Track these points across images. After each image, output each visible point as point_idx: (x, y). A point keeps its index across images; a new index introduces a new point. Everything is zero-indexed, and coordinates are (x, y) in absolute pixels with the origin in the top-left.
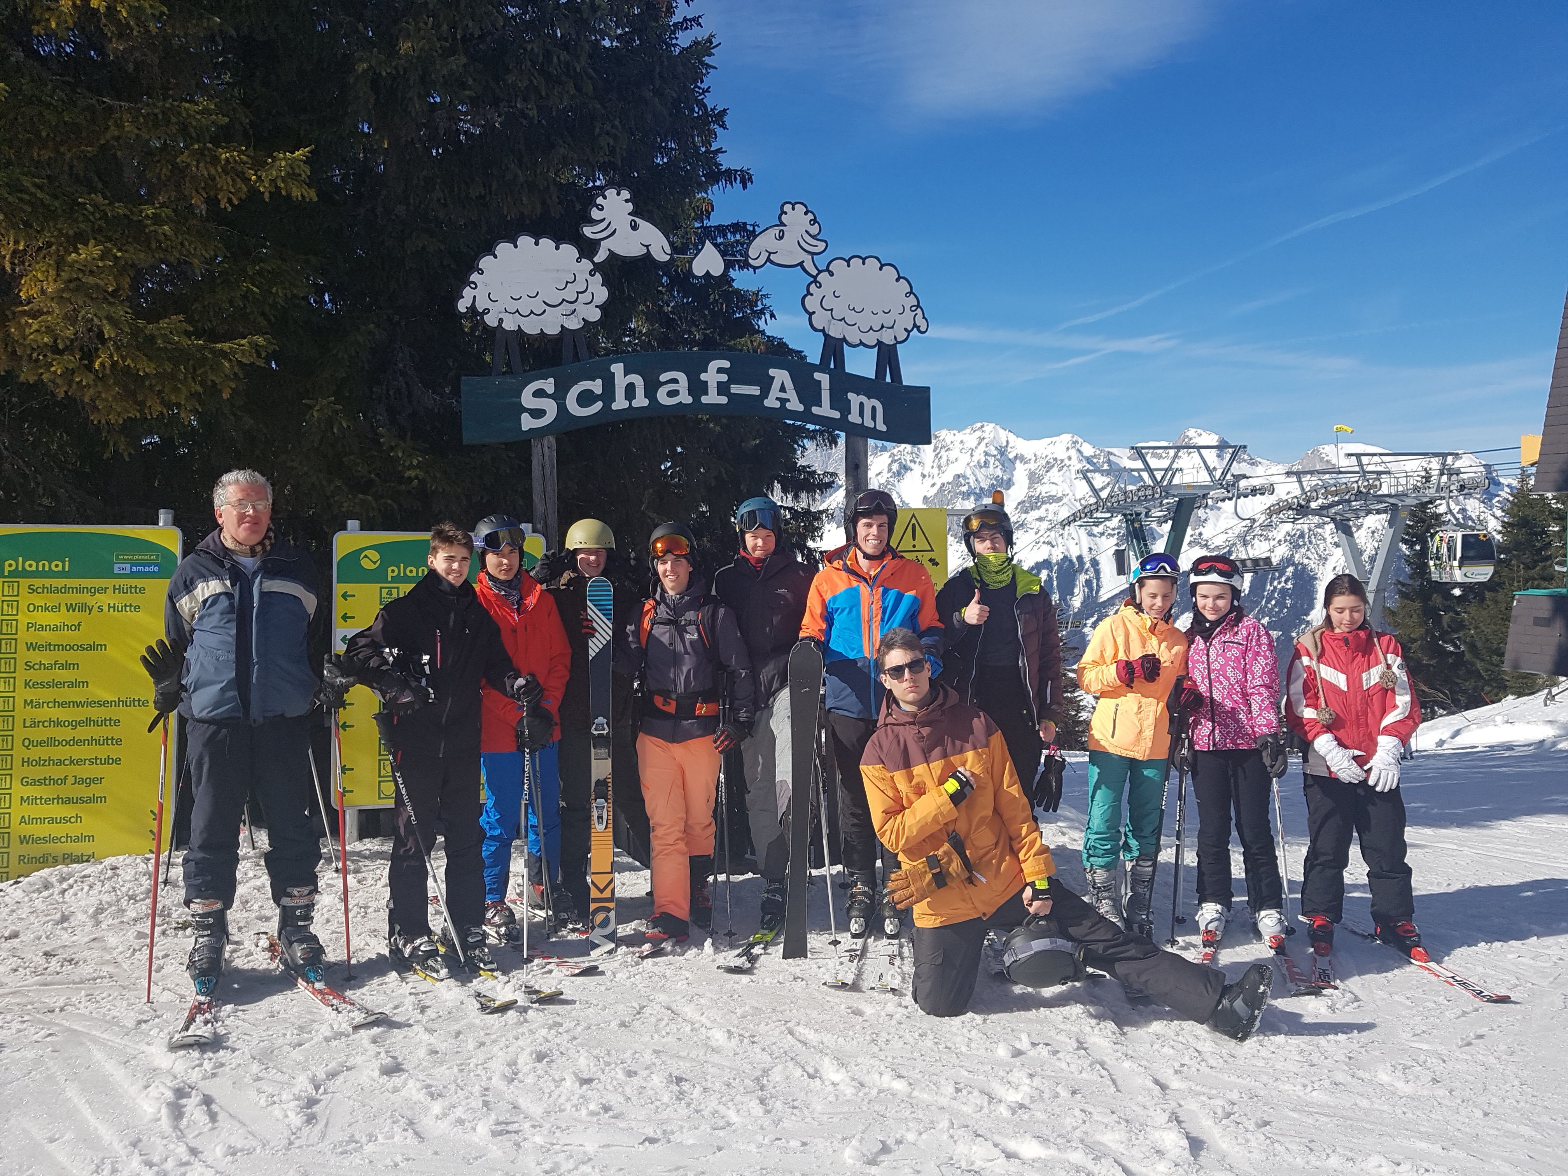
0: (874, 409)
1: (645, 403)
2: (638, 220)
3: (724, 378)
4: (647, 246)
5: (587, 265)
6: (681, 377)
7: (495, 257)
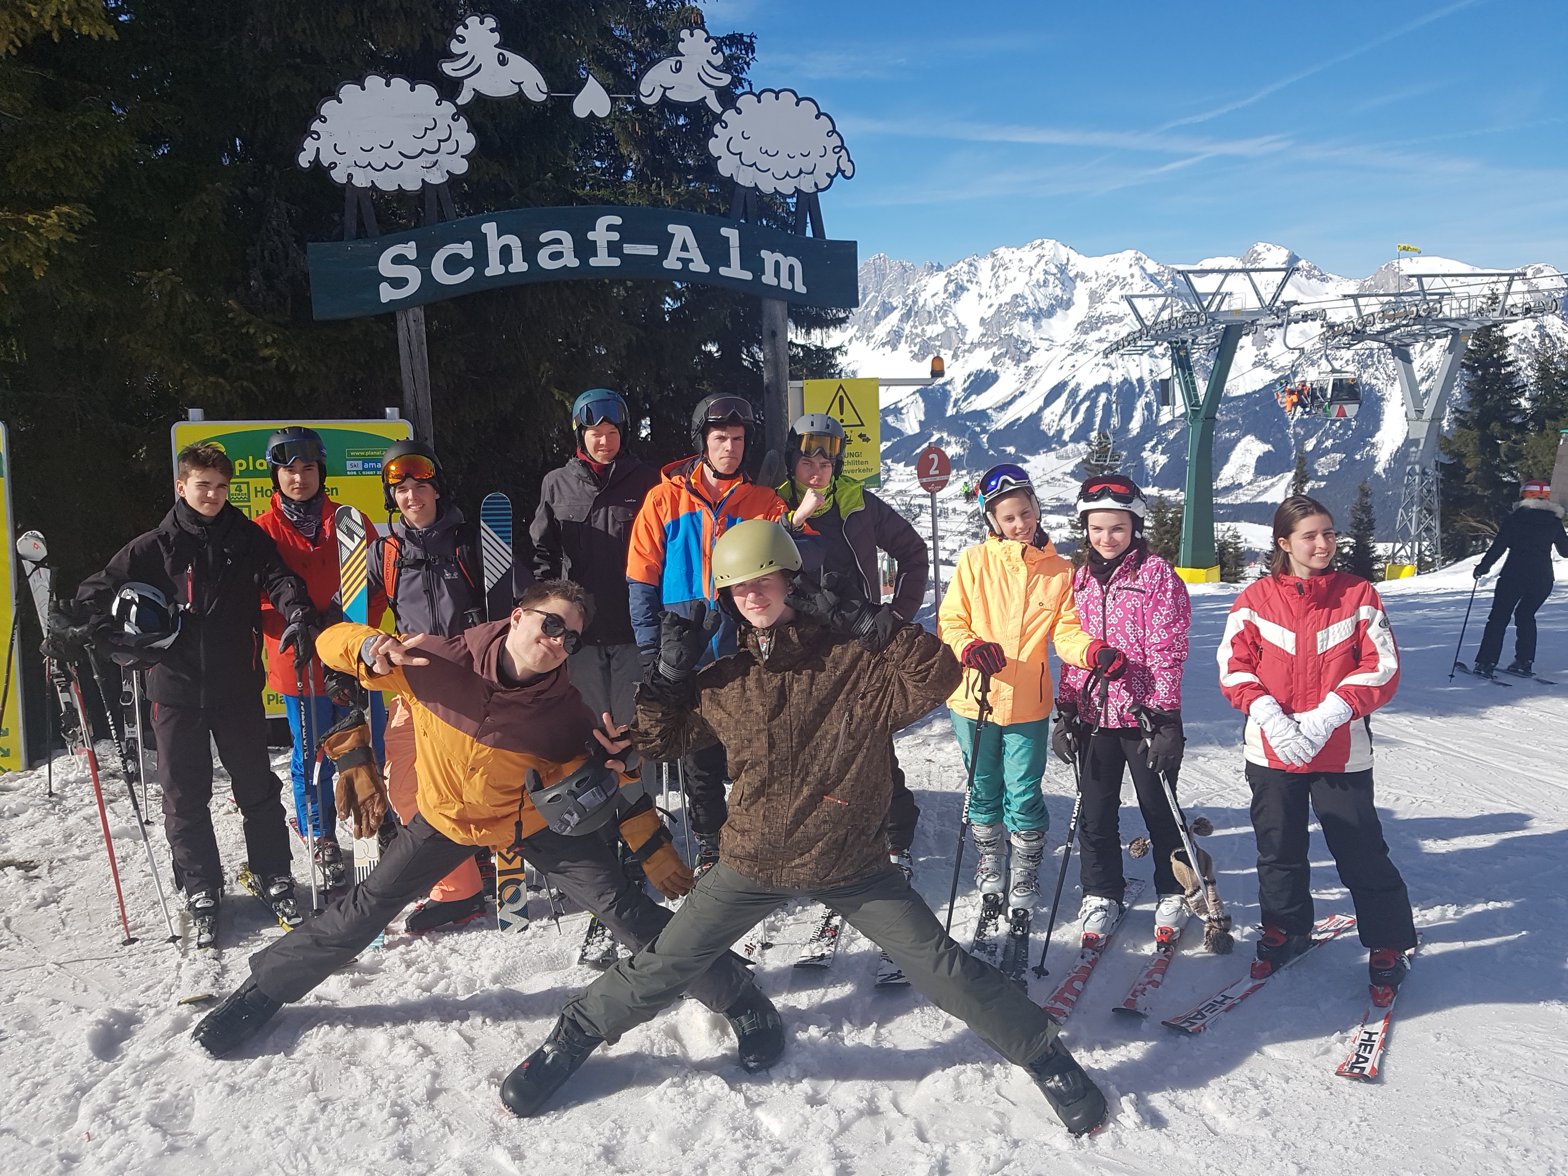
0: (791, 267)
1: (524, 267)
2: (507, 54)
3: (615, 236)
4: (519, 84)
5: (448, 108)
6: (565, 236)
7: (340, 101)
